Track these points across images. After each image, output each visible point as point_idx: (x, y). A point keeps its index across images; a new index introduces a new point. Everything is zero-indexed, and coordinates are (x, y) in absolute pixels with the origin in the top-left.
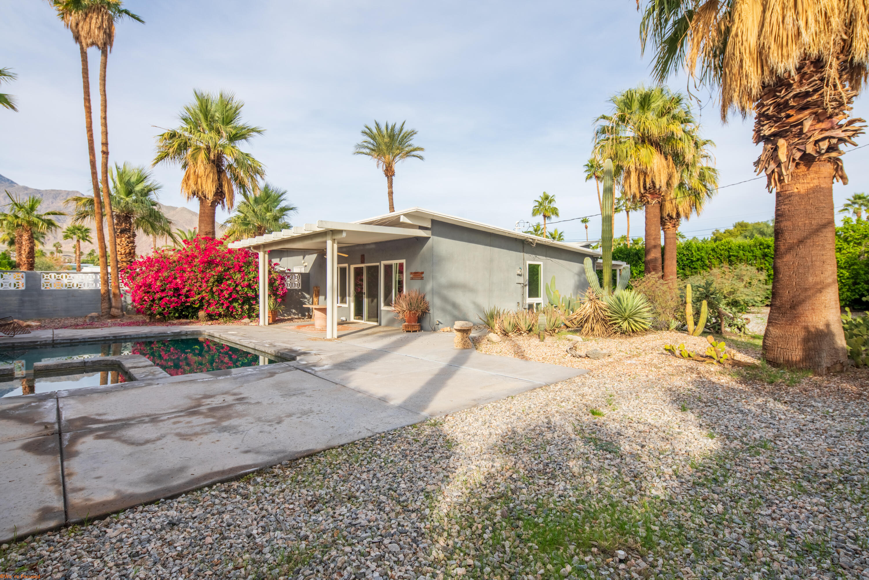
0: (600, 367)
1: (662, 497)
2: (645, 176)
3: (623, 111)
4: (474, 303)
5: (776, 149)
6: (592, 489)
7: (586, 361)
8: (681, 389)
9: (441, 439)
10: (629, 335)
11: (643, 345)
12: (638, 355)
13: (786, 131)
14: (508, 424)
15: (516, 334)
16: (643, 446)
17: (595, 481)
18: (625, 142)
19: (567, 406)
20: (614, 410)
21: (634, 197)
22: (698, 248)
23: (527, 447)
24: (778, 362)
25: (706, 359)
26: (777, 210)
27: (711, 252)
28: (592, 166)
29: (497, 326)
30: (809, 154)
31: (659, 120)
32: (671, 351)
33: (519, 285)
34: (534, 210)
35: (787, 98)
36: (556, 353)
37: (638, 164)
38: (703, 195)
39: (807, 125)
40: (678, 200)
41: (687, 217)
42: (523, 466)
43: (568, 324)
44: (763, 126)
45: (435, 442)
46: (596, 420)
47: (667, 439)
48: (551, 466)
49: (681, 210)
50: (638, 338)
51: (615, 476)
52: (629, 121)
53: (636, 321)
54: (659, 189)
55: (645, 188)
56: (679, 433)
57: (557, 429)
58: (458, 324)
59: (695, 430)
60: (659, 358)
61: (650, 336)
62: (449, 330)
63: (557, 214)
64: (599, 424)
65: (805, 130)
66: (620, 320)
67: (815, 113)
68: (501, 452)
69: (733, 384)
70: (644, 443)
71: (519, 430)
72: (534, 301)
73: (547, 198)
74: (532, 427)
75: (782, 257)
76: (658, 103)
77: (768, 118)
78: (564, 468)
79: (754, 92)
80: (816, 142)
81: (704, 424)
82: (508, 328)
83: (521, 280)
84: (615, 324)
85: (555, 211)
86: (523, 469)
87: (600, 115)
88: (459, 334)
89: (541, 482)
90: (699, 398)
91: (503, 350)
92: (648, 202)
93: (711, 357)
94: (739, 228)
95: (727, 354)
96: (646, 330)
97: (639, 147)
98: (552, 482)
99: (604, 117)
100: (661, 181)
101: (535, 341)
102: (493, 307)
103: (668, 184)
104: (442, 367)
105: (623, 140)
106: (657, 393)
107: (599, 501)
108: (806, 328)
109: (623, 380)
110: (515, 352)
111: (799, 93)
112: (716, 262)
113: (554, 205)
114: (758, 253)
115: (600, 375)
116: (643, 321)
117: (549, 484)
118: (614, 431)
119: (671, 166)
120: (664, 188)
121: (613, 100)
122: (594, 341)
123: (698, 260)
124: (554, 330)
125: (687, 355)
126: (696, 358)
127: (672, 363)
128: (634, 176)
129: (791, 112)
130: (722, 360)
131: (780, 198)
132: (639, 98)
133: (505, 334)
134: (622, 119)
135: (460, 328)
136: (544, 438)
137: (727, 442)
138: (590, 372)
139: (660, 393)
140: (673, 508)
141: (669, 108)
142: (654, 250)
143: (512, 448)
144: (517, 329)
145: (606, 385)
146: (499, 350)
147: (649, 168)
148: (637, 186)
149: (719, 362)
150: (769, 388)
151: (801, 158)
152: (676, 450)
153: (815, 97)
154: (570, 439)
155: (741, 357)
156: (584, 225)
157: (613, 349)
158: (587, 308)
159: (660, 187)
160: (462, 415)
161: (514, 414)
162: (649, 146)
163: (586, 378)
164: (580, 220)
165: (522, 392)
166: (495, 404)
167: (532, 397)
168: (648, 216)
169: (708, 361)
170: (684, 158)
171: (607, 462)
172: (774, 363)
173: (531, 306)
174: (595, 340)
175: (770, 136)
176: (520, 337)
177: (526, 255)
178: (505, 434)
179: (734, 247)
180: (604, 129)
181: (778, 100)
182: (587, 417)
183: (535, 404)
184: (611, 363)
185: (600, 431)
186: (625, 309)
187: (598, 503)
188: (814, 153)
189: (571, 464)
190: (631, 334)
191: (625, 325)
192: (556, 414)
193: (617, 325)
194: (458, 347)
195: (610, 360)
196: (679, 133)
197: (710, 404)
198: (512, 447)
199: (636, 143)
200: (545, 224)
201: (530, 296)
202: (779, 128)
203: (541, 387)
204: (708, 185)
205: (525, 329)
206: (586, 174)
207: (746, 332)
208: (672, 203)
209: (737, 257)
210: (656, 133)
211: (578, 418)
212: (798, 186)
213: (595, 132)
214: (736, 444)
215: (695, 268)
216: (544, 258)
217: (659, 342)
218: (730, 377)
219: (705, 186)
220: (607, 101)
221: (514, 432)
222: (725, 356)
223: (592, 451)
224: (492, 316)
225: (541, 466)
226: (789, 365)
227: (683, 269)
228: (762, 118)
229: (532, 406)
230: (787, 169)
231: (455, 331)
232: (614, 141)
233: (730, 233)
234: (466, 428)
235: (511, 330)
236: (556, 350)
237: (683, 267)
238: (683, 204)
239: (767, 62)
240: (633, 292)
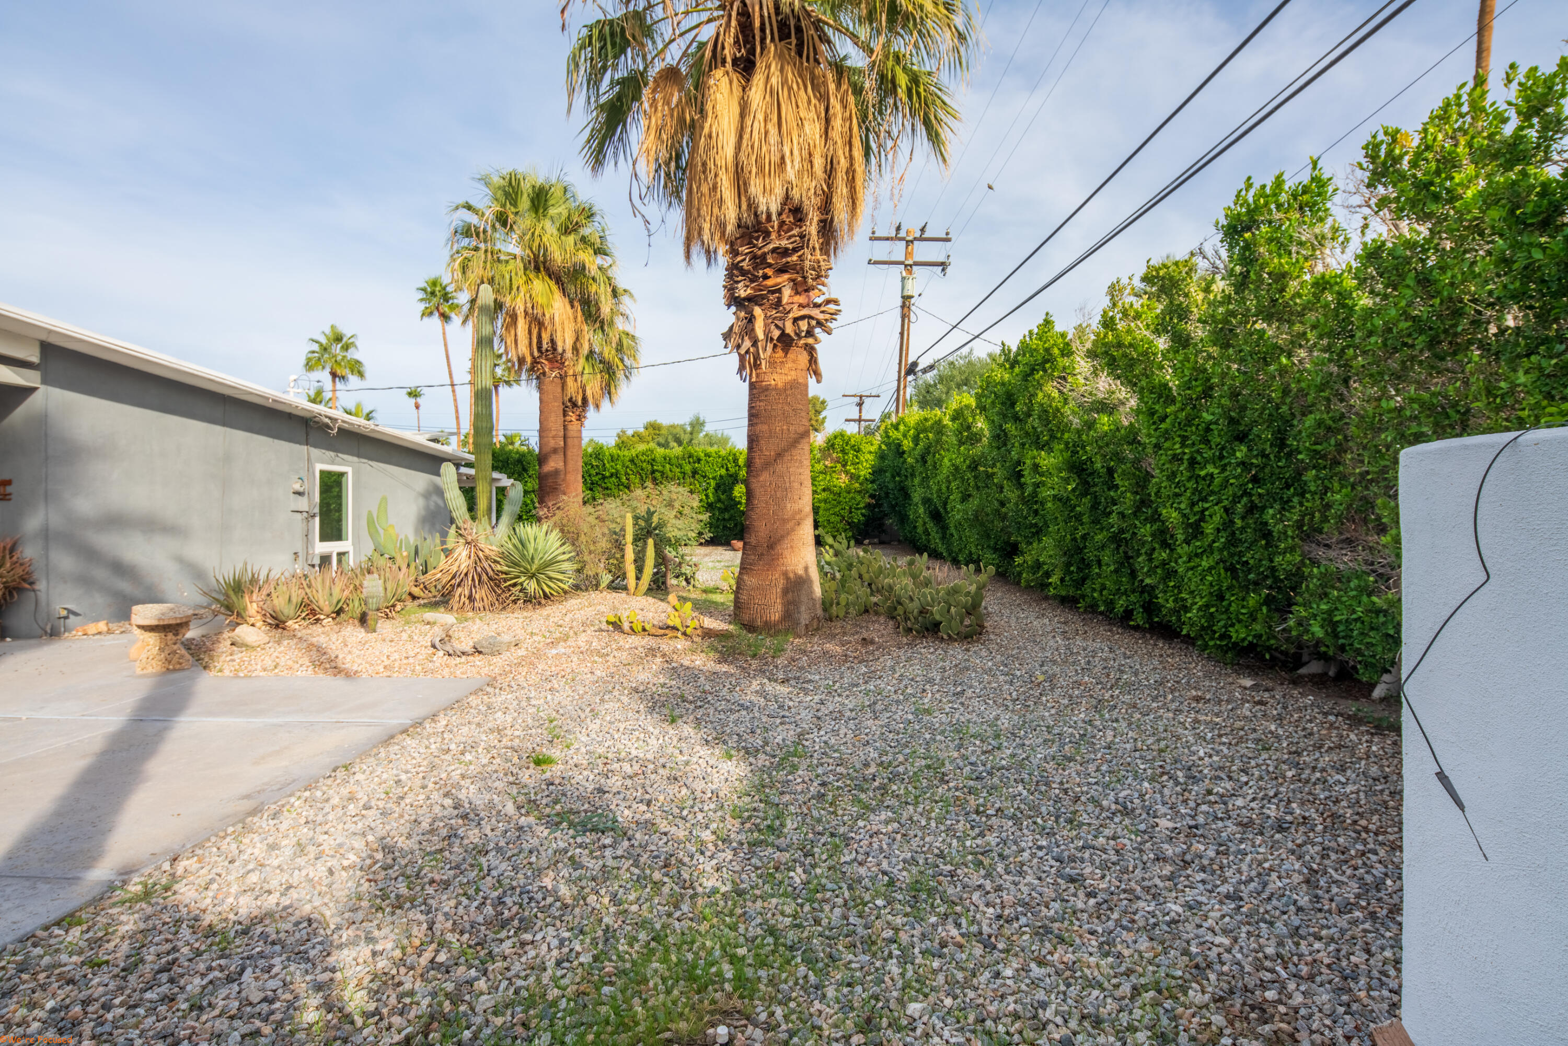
0: (508, 669)
1: (723, 889)
2: (540, 329)
3: (504, 206)
4: (181, 560)
5: (751, 319)
6: (607, 920)
7: (477, 660)
8: (650, 686)
9: (185, 932)
10: (540, 603)
11: (567, 619)
12: (566, 638)
13: (763, 297)
14: (364, 834)
15: (305, 623)
16: (649, 804)
17: (606, 900)
18: (507, 262)
19: (478, 760)
20: (568, 747)
21: (521, 361)
22: (612, 457)
23: (437, 877)
24: (756, 624)
25: (667, 632)
26: (751, 408)
27: (628, 463)
28: (433, 293)
29: (252, 608)
30: (788, 335)
31: (563, 237)
32: (616, 626)
33: (299, 516)
34: (309, 360)
35: (766, 250)
36: (411, 654)
37: (529, 305)
38: (620, 375)
39: (787, 292)
40: (586, 377)
41: (597, 406)
42: (449, 925)
43: (416, 591)
44: (738, 282)
45: (168, 946)
46: (548, 775)
47: (676, 779)
48: (508, 901)
49: (589, 393)
50: (554, 608)
51: (635, 878)
52: (515, 227)
53: (550, 578)
54: (562, 354)
55: (539, 348)
56: (687, 763)
57: (482, 814)
58: (145, 614)
59: (704, 751)
60: (600, 640)
61: (573, 603)
62: (105, 629)
63: (361, 375)
64: (557, 782)
65: (785, 300)
66: (523, 579)
67: (793, 280)
68: (380, 909)
69: (711, 666)
70: (647, 797)
71: (402, 842)
72: (332, 547)
73: (338, 339)
74: (425, 825)
75: (758, 475)
76: (560, 210)
77: (743, 273)
78: (539, 896)
79: (730, 228)
80: (796, 320)
81: (710, 738)
82: (286, 612)
83: (302, 504)
84: (515, 585)
85: (357, 369)
86: (453, 931)
87: (461, 201)
88: (152, 639)
89: (507, 947)
90: (682, 697)
91: (282, 662)
92: (544, 374)
93: (675, 628)
94: (651, 430)
95: (696, 620)
96: (565, 592)
97: (531, 276)
98: (528, 937)
99: (469, 207)
100: (565, 341)
101: (354, 633)
102: (239, 566)
103: (575, 349)
104: (112, 729)
105: (503, 258)
106: (619, 700)
107: (631, 941)
108: (785, 574)
109: (556, 686)
110: (313, 662)
111: (778, 248)
112: (635, 479)
113: (352, 354)
114: (688, 468)
115: (513, 683)
116: (560, 577)
117: (523, 944)
118: (591, 787)
119: (579, 319)
120: (569, 354)
121: (485, 181)
122: (478, 621)
123: (612, 475)
124: (394, 606)
125: (640, 629)
126: (653, 631)
127: (621, 643)
128: (522, 325)
129: (769, 272)
130: (689, 631)
131: (755, 391)
132: (530, 190)
133: (277, 623)
134: (502, 219)
135: (154, 622)
136: (466, 842)
137: (752, 760)
138: (492, 682)
139: (625, 699)
140: (745, 900)
141: (577, 223)
142: (553, 456)
143: (404, 891)
144: (310, 612)
145: (533, 702)
146: (269, 663)
147: (547, 316)
148: (526, 342)
149: (684, 634)
150: (755, 663)
151: (779, 339)
152: (698, 794)
153: (795, 258)
154: (520, 829)
155: (710, 623)
156: (413, 401)
157: (518, 631)
158: (462, 559)
159: (564, 351)
160: (224, 845)
161: (367, 807)
162: (547, 278)
163: (488, 693)
164: (405, 391)
165: (367, 751)
166: (307, 794)
167: (393, 756)
168: (545, 398)
169: (670, 633)
170: (599, 309)
171: (608, 852)
172: (750, 627)
173: (325, 560)
174: (481, 619)
175: (745, 299)
176: (317, 629)
177: (315, 452)
178: (368, 862)
179: (659, 459)
180: (469, 229)
181: (755, 250)
182: (528, 772)
183: (407, 772)
184: (523, 658)
185: (564, 795)
186: (532, 558)
187: (632, 946)
188: (792, 334)
189: (548, 882)
190: (543, 601)
191: (532, 586)
192: (462, 783)
193: (519, 587)
194: (150, 670)
195: (522, 652)
196: (593, 270)
197: (699, 703)
198: (402, 888)
199: (525, 269)
200: (334, 391)
201: (324, 537)
202: (756, 290)
203: (405, 731)
204: (626, 359)
205: (328, 609)
206: (422, 306)
207: (697, 584)
208: (576, 380)
209: (663, 473)
210: (559, 261)
211: (511, 779)
212: (775, 376)
213: (452, 229)
214: (762, 760)
215: (607, 488)
216: (355, 459)
217: (589, 612)
218: (703, 655)
219: (622, 360)
220: (473, 179)
221: (388, 850)
222: (693, 624)
223: (572, 841)
224: (238, 587)
225: (489, 910)
226: (769, 628)
227: (591, 489)
228: (734, 271)
229: (403, 777)
230: (765, 350)
231: (137, 632)
232: (489, 254)
233: (639, 437)
234: (254, 878)
235: (292, 613)
236: (409, 646)
237: (591, 486)
238: (593, 386)
239: (746, 191)
240: (545, 527)
